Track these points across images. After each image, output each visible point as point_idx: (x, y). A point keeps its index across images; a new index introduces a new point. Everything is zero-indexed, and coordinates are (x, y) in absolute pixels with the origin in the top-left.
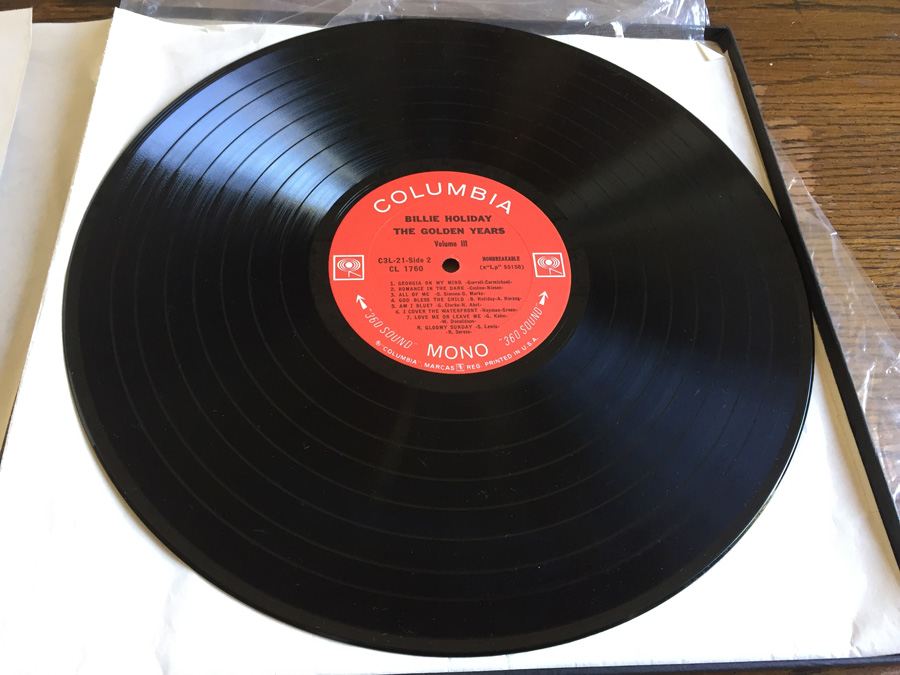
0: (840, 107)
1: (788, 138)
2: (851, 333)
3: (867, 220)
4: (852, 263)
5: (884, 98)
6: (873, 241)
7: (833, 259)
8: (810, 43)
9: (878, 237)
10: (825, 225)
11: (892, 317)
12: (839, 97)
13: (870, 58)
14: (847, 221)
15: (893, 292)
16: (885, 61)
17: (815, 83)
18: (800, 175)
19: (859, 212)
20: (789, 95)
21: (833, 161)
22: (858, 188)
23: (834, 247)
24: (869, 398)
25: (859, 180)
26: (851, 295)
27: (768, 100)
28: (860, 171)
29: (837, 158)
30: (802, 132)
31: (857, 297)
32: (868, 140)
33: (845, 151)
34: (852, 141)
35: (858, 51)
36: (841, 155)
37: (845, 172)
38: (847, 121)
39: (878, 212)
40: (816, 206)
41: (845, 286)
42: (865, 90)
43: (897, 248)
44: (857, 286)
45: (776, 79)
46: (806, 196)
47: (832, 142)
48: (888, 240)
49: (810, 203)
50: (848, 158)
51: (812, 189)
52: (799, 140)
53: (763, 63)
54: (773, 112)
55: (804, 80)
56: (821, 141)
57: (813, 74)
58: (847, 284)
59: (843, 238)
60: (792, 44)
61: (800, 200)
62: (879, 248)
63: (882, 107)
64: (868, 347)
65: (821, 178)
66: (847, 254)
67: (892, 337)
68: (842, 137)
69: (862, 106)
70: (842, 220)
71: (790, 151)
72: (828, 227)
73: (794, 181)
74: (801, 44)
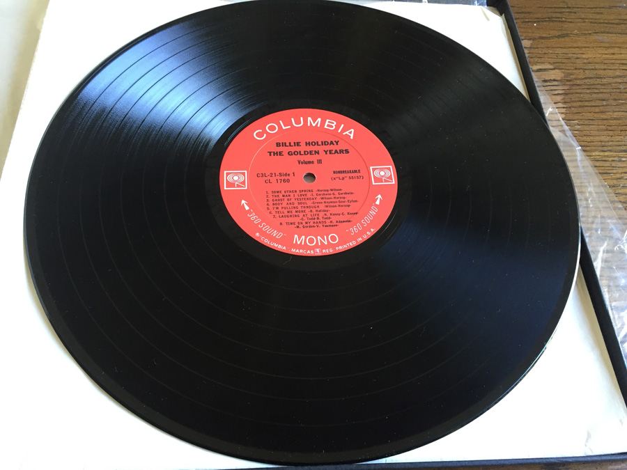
0: (584, 56)
1: (547, 79)
2: (590, 220)
3: (603, 138)
4: (591, 170)
5: (616, 50)
6: (606, 154)
7: (578, 167)
8: (564, 10)
9: (610, 151)
10: (572, 142)
11: (620, 209)
12: (584, 49)
13: (606, 21)
14: (588, 139)
15: (620, 191)
16: (617, 24)
17: (567, 39)
18: (555, 106)
19: (597, 133)
20: (548, 48)
21: (578, 95)
22: (596, 115)
23: (579, 158)
24: (602, 268)
25: (597, 110)
26: (590, 193)
27: (532, 51)
28: (598, 103)
29: (581, 93)
30: (557, 74)
31: (595, 195)
32: (604, 81)
33: (588, 89)
34: (592, 81)
35: (598, 17)
36: (584, 91)
37: (587, 104)
38: (590, 66)
39: (611, 133)
40: (566, 128)
41: (586, 186)
42: (603, 45)
43: (624, 159)
44: (594, 186)
45: (538, 35)
46: (559, 120)
47: (578, 82)
48: (617, 154)
49: (562, 126)
50: (591, 93)
51: (563, 116)
52: (554, 80)
53: (530, 24)
54: (536, 60)
55: (559, 37)
56: (570, 81)
57: (565, 32)
58: (587, 184)
59: (584, 151)
60: (550, 10)
61: (555, 123)
62: (610, 159)
63: (615, 57)
64: (602, 230)
65: (570, 108)
66: (587, 163)
67: (619, 223)
68: (586, 78)
69: (600, 56)
70: (585, 138)
71: (549, 88)
72: (574, 143)
73: (550, 110)
74: (557, 10)
